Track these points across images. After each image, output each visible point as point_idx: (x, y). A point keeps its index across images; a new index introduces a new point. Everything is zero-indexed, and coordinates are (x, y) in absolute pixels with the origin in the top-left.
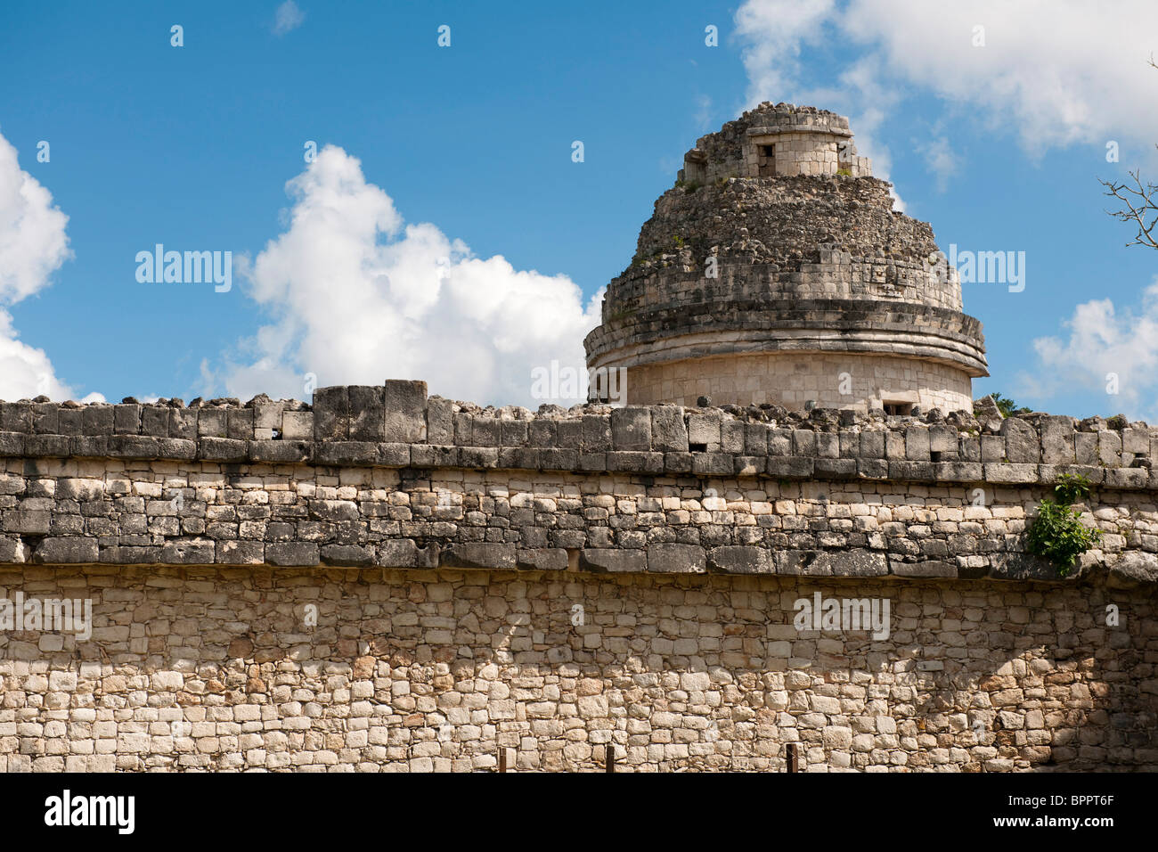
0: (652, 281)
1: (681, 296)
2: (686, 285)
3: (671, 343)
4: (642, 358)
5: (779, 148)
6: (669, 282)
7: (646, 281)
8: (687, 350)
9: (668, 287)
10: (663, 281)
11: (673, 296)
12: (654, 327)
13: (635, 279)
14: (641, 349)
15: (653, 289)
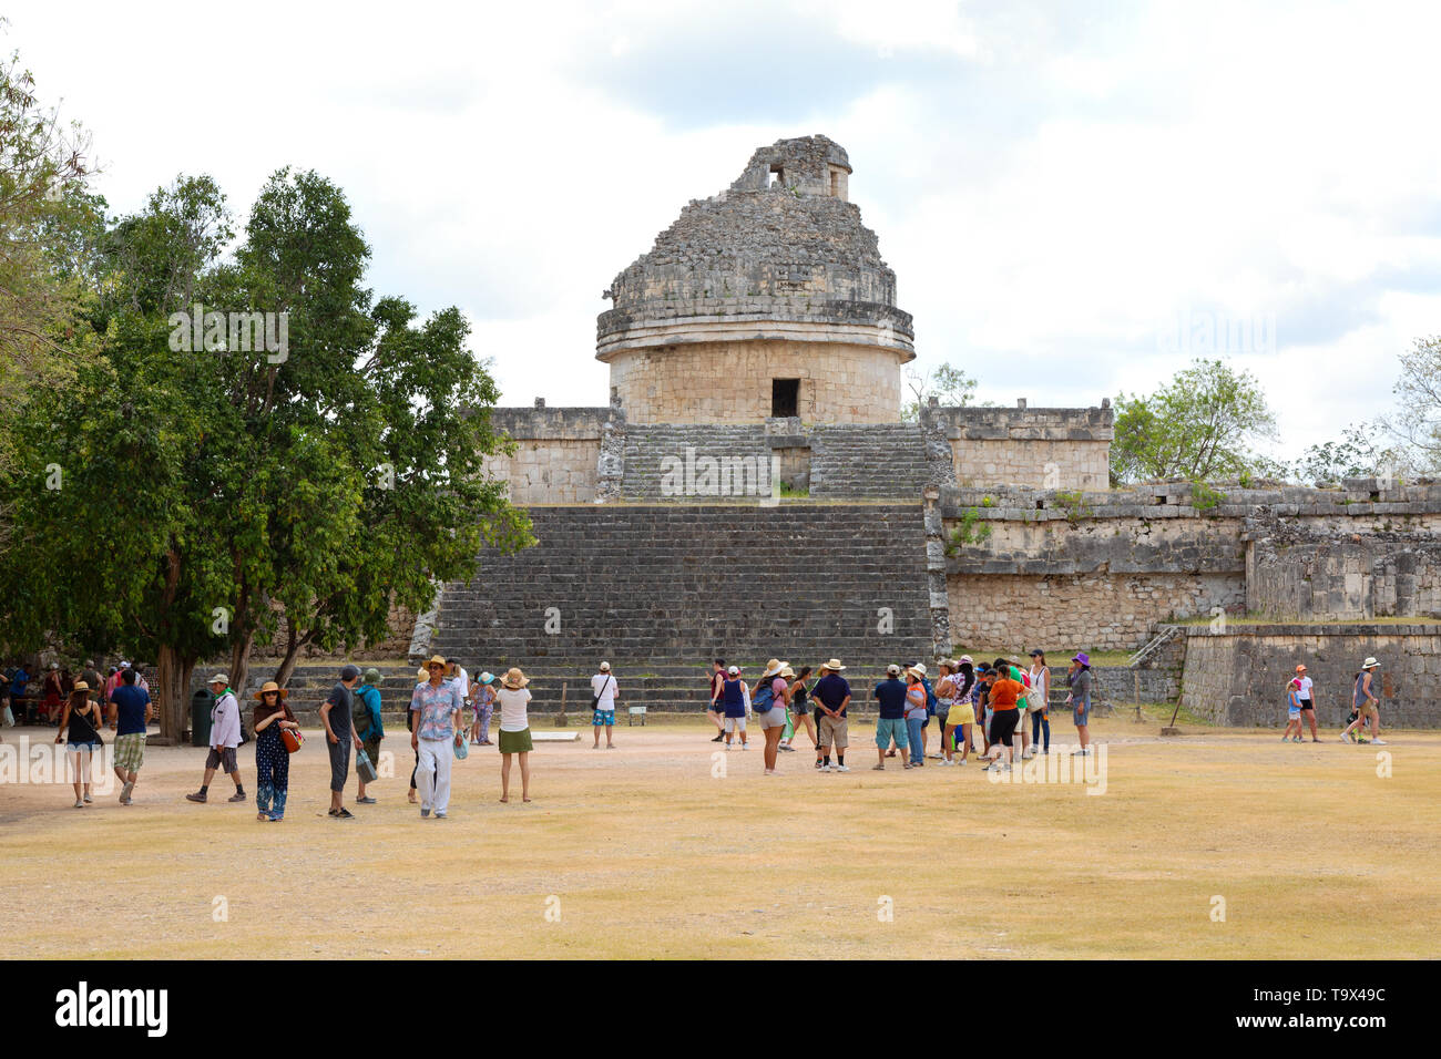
0: (820, 272)
2: (846, 282)
3: (854, 329)
4: (832, 338)
5: (838, 175)
6: (834, 277)
7: (814, 270)
8: (863, 338)
9: (834, 282)
10: (830, 274)
11: (837, 289)
12: (840, 314)
13: (799, 265)
14: (830, 328)
15: (820, 279)
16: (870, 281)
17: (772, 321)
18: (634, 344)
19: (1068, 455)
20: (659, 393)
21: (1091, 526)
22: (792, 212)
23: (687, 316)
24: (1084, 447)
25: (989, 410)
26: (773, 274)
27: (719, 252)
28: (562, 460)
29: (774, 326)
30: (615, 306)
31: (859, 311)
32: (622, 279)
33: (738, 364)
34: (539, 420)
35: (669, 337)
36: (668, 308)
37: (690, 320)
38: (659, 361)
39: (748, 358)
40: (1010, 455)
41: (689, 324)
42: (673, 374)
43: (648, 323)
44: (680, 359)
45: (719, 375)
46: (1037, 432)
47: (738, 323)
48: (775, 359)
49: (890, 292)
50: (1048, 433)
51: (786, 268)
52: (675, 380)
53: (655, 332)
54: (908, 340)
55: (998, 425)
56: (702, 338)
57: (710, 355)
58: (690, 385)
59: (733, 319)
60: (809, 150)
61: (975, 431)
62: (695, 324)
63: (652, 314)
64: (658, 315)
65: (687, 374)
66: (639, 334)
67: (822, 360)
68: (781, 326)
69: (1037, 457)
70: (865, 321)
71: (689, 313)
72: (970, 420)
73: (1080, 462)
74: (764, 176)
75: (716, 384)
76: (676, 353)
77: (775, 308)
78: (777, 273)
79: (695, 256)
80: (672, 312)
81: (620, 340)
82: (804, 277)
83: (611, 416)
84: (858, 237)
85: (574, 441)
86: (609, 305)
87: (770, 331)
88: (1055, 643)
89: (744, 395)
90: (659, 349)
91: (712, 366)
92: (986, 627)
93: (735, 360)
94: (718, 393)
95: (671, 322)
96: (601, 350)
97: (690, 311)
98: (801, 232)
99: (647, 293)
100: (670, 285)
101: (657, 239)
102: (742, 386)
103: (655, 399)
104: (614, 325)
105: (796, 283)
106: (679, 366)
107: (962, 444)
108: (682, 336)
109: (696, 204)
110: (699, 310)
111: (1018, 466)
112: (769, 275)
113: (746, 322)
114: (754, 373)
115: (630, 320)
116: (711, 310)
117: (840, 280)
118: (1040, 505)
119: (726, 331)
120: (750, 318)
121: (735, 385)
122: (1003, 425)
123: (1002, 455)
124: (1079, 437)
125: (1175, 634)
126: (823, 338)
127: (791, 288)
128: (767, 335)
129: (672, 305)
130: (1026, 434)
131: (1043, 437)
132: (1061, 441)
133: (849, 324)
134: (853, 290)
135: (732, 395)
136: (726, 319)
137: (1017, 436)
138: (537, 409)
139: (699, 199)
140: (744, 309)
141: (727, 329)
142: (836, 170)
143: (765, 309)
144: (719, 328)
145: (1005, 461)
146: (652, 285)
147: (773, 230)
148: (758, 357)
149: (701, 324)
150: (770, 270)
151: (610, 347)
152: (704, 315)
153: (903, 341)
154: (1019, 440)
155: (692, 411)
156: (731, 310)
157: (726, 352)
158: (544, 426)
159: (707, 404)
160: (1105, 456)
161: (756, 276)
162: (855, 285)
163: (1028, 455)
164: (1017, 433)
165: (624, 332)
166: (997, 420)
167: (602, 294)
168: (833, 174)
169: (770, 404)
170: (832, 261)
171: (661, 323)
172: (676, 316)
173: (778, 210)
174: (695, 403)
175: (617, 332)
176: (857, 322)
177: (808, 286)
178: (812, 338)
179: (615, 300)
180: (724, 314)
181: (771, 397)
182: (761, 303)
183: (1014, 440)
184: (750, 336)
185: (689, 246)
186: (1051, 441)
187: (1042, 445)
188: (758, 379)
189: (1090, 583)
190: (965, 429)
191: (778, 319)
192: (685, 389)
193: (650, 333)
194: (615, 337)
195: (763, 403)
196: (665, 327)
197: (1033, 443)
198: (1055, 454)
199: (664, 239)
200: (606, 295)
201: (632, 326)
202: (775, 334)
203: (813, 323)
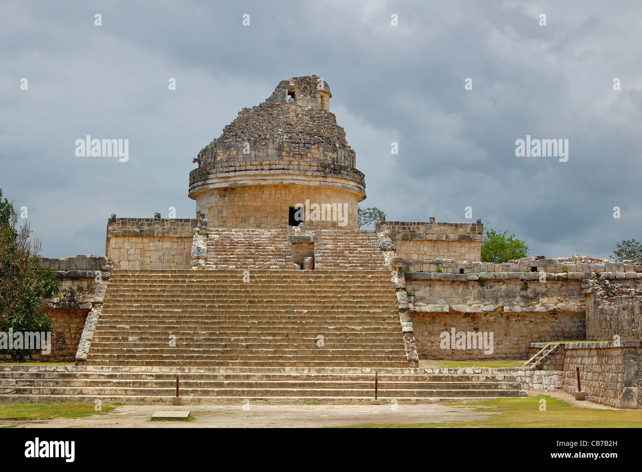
0: (316, 148)
1: (328, 158)
2: (330, 154)
3: (334, 180)
5: (325, 98)
6: (324, 151)
7: (313, 147)
8: (340, 185)
11: (325, 157)
12: (327, 170)
13: (304, 143)
14: (322, 179)
15: (316, 151)
16: (343, 154)
17: (289, 174)
18: (211, 187)
19: (458, 249)
20: (224, 214)
21: (492, 284)
22: (300, 115)
23: (241, 171)
24: (467, 245)
25: (414, 223)
26: (290, 149)
27: (260, 136)
28: (171, 248)
29: (290, 177)
30: (199, 167)
31: (337, 170)
32: (204, 151)
33: (270, 198)
34: (157, 226)
35: (230, 183)
36: (231, 166)
37: (243, 173)
38: (225, 196)
39: (275, 195)
40: (426, 249)
41: (242, 176)
42: (233, 203)
43: (219, 175)
44: (237, 195)
45: (259, 204)
46: (441, 237)
47: (270, 175)
48: (291, 196)
49: (353, 161)
50: (447, 237)
51: (297, 145)
52: (234, 206)
53: (223, 180)
54: (363, 188)
55: (419, 232)
56: (250, 183)
57: (254, 193)
58: (242, 210)
59: (268, 172)
60: (308, 83)
61: (406, 235)
62: (246, 175)
63: (221, 169)
64: (226, 170)
65: (241, 204)
66: (214, 181)
67: (317, 197)
68: (295, 177)
69: (440, 250)
70: (340, 176)
71: (242, 169)
72: (405, 228)
73: (464, 254)
74: (284, 96)
75: (257, 209)
76: (234, 192)
77: (291, 167)
78: (292, 147)
79: (246, 138)
80: (233, 169)
81: (203, 185)
82: (307, 150)
83: (199, 224)
84: (336, 130)
85: (177, 238)
86: (196, 166)
87: (288, 180)
88: (471, 354)
89: (273, 215)
90: (225, 189)
91: (255, 199)
92: (429, 344)
93: (268, 196)
94: (258, 215)
95: (232, 174)
96: (191, 191)
97: (244, 168)
98: (305, 126)
99: (219, 158)
100: (231, 154)
101: (224, 130)
102: (271, 210)
103: (222, 217)
104: (199, 177)
105: (303, 153)
106: (236, 199)
107: (399, 242)
108: (238, 182)
109: (246, 110)
110: (249, 167)
111: (430, 256)
112: (288, 149)
113: (273, 175)
114: (279, 203)
115: (209, 173)
116: (255, 168)
117: (327, 153)
118: (462, 271)
119: (263, 180)
120: (277, 172)
121: (268, 209)
122: (422, 232)
123: (421, 249)
124: (465, 239)
125: (558, 348)
126: (317, 184)
127: (300, 156)
128: (285, 182)
129: (233, 164)
130: (435, 237)
131: (444, 239)
132: (455, 241)
133: (332, 177)
134: (333, 158)
135: (266, 215)
136: (264, 172)
137: (430, 239)
138: (156, 220)
139: (248, 107)
140: (273, 167)
141: (265, 178)
142: (324, 94)
143: (286, 167)
144: (259, 178)
145: (424, 253)
146: (221, 154)
147: (290, 125)
148: (281, 194)
149: (250, 176)
150: (288, 146)
151: (197, 189)
152: (251, 170)
153: (360, 188)
154: (431, 241)
155: (243, 224)
156: (267, 167)
157: (263, 192)
158: (160, 229)
159: (252, 220)
160: (478, 250)
161: (280, 149)
162: (335, 156)
163: (436, 249)
164: (429, 237)
165: (205, 180)
166: (418, 229)
167: (193, 160)
168: (322, 97)
169: (287, 220)
170: (322, 142)
171: (227, 175)
172: (235, 171)
173: (293, 114)
174: (245, 220)
175: (201, 181)
176: (336, 176)
177: (309, 155)
178: (312, 184)
179: (200, 163)
180: (263, 170)
181: (288, 216)
182: (283, 163)
183: (428, 240)
184: (277, 182)
185: (242, 133)
186: (448, 242)
187: (443, 243)
188: (281, 206)
189: (492, 319)
190: (401, 234)
191: (293, 173)
192: (239, 211)
193: (220, 181)
194: (200, 183)
195: (283, 220)
196: (229, 177)
197: (438, 242)
198: (450, 248)
199: (228, 129)
200: (195, 160)
201: (210, 176)
202: (291, 181)
203: (312, 176)
